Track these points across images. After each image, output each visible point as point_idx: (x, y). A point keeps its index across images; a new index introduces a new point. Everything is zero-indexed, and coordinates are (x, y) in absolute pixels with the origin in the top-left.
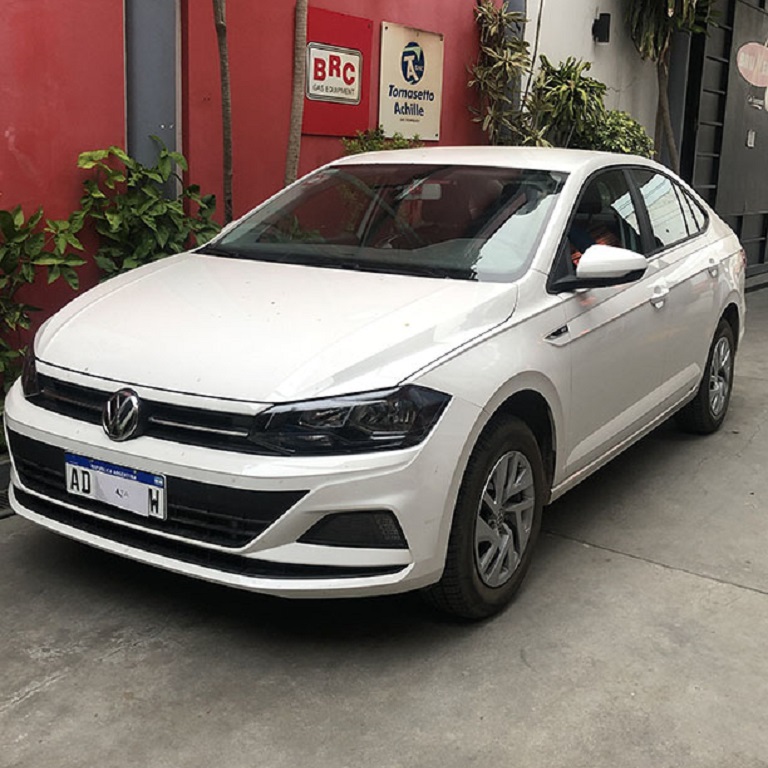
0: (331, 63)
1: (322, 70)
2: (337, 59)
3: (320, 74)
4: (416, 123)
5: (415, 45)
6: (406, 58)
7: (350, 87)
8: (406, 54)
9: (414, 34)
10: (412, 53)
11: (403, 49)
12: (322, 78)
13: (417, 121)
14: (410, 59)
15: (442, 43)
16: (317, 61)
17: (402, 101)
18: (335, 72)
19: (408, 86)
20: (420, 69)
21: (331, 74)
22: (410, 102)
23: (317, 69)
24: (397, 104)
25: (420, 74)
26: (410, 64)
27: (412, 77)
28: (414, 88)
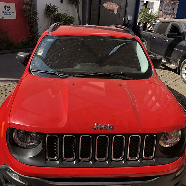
4: (10, 17)
6: (5, 7)
8: (5, 6)
9: (7, 3)
10: (7, 6)
13: (10, 16)
14: (7, 7)
15: (15, 4)
17: (5, 13)
19: (7, 11)
20: (9, 8)
22: (7, 13)
25: (9, 9)
27: (7, 10)
28: (8, 11)
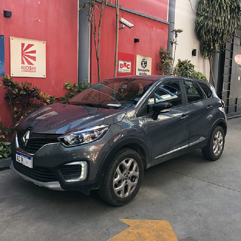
0: (124, 64)
1: (122, 66)
2: (126, 63)
3: (121, 67)
5: (145, 59)
7: (128, 69)
8: (142, 62)
9: (144, 57)
11: (142, 60)
12: (122, 68)
14: (143, 63)
15: (151, 59)
16: (121, 64)
18: (125, 66)
20: (146, 65)
21: (124, 67)
22: (143, 72)
23: (121, 66)
24: (140, 73)
25: (146, 66)
26: (143, 64)
27: (144, 67)
28: (144, 69)
